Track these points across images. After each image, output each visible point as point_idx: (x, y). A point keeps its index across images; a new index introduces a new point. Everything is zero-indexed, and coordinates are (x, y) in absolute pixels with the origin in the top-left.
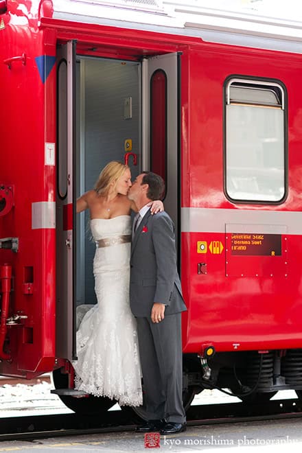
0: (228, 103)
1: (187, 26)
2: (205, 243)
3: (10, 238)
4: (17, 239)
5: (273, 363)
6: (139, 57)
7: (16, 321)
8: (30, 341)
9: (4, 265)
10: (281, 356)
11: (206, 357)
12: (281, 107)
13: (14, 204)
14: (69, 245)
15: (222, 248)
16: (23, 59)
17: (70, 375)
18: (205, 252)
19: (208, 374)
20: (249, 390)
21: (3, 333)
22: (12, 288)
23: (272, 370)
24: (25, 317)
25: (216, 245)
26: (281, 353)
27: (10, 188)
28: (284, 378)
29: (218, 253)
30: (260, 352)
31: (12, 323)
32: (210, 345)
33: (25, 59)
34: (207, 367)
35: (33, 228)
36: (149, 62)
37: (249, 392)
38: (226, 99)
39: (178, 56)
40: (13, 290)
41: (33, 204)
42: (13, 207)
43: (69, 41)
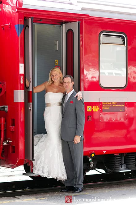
0: (101, 43)
1: (83, 9)
2: (91, 107)
3: (4, 106)
4: (7, 106)
5: (121, 158)
6: (61, 23)
7: (7, 143)
8: (14, 152)
9: (2, 118)
10: (124, 155)
11: (91, 157)
12: (125, 45)
13: (6, 91)
14: (30, 109)
15: (98, 108)
16: (9, 26)
17: (31, 166)
18: (91, 111)
19: (92, 165)
20: (111, 171)
21: (1, 148)
22: (5, 128)
23: (120, 162)
24: (11, 141)
25: (96, 108)
26: (125, 154)
27: (4, 83)
28: (126, 165)
29: (96, 111)
30: (115, 154)
31: (5, 144)
32: (93, 152)
33: (10, 26)
34: (91, 162)
35: (14, 101)
36: (65, 25)
37: (110, 172)
38: (100, 42)
39: (79, 23)
40: (5, 129)
41: (14, 91)
42: (5, 92)
43: (30, 17)
